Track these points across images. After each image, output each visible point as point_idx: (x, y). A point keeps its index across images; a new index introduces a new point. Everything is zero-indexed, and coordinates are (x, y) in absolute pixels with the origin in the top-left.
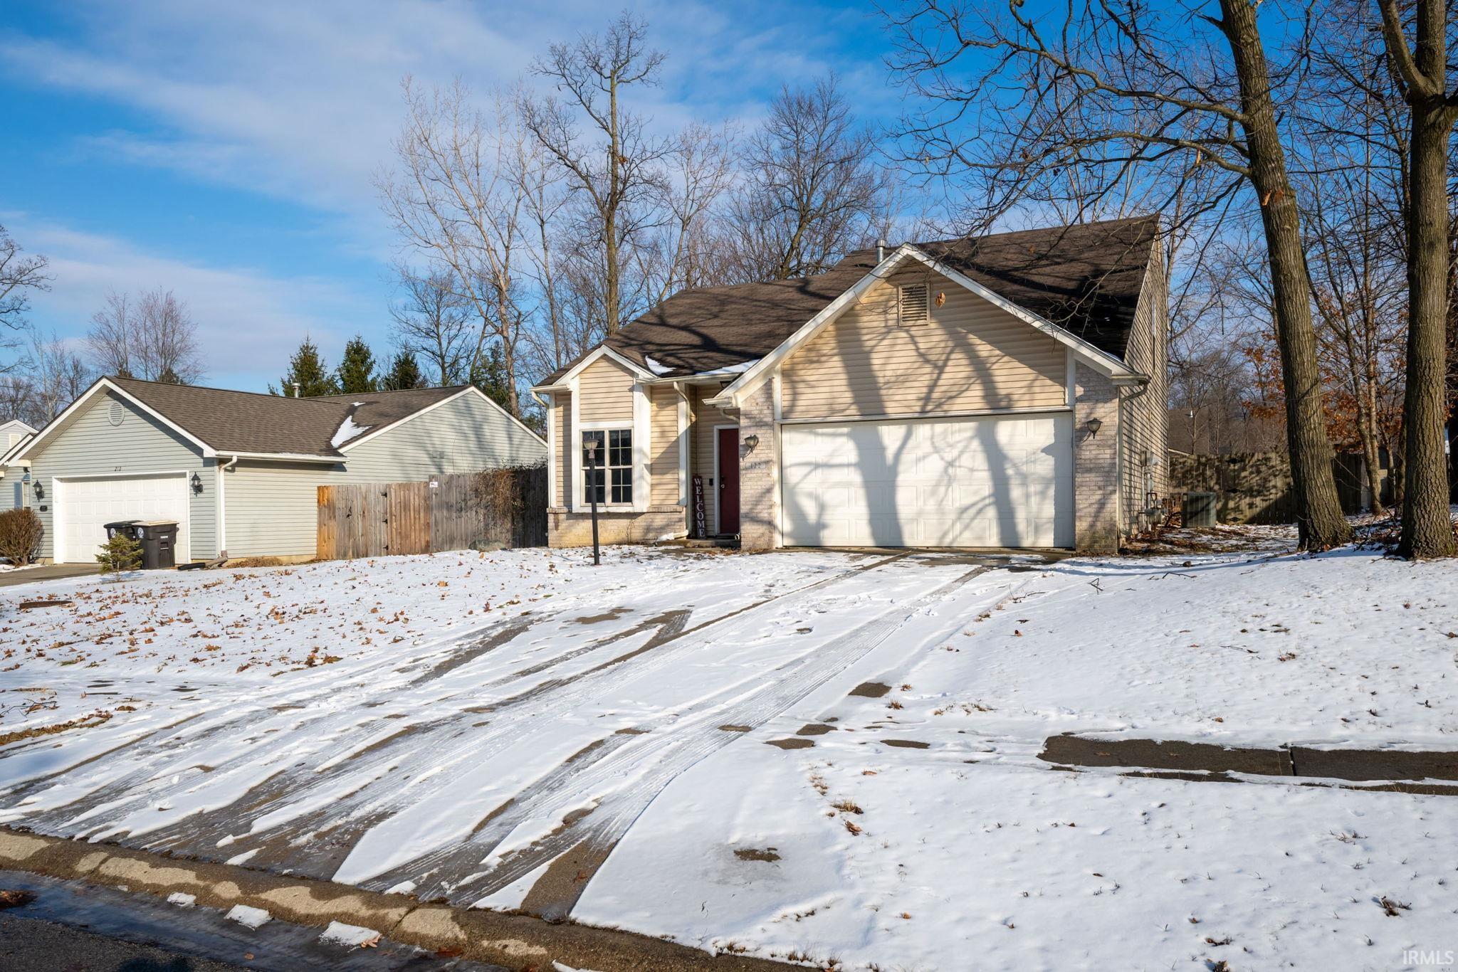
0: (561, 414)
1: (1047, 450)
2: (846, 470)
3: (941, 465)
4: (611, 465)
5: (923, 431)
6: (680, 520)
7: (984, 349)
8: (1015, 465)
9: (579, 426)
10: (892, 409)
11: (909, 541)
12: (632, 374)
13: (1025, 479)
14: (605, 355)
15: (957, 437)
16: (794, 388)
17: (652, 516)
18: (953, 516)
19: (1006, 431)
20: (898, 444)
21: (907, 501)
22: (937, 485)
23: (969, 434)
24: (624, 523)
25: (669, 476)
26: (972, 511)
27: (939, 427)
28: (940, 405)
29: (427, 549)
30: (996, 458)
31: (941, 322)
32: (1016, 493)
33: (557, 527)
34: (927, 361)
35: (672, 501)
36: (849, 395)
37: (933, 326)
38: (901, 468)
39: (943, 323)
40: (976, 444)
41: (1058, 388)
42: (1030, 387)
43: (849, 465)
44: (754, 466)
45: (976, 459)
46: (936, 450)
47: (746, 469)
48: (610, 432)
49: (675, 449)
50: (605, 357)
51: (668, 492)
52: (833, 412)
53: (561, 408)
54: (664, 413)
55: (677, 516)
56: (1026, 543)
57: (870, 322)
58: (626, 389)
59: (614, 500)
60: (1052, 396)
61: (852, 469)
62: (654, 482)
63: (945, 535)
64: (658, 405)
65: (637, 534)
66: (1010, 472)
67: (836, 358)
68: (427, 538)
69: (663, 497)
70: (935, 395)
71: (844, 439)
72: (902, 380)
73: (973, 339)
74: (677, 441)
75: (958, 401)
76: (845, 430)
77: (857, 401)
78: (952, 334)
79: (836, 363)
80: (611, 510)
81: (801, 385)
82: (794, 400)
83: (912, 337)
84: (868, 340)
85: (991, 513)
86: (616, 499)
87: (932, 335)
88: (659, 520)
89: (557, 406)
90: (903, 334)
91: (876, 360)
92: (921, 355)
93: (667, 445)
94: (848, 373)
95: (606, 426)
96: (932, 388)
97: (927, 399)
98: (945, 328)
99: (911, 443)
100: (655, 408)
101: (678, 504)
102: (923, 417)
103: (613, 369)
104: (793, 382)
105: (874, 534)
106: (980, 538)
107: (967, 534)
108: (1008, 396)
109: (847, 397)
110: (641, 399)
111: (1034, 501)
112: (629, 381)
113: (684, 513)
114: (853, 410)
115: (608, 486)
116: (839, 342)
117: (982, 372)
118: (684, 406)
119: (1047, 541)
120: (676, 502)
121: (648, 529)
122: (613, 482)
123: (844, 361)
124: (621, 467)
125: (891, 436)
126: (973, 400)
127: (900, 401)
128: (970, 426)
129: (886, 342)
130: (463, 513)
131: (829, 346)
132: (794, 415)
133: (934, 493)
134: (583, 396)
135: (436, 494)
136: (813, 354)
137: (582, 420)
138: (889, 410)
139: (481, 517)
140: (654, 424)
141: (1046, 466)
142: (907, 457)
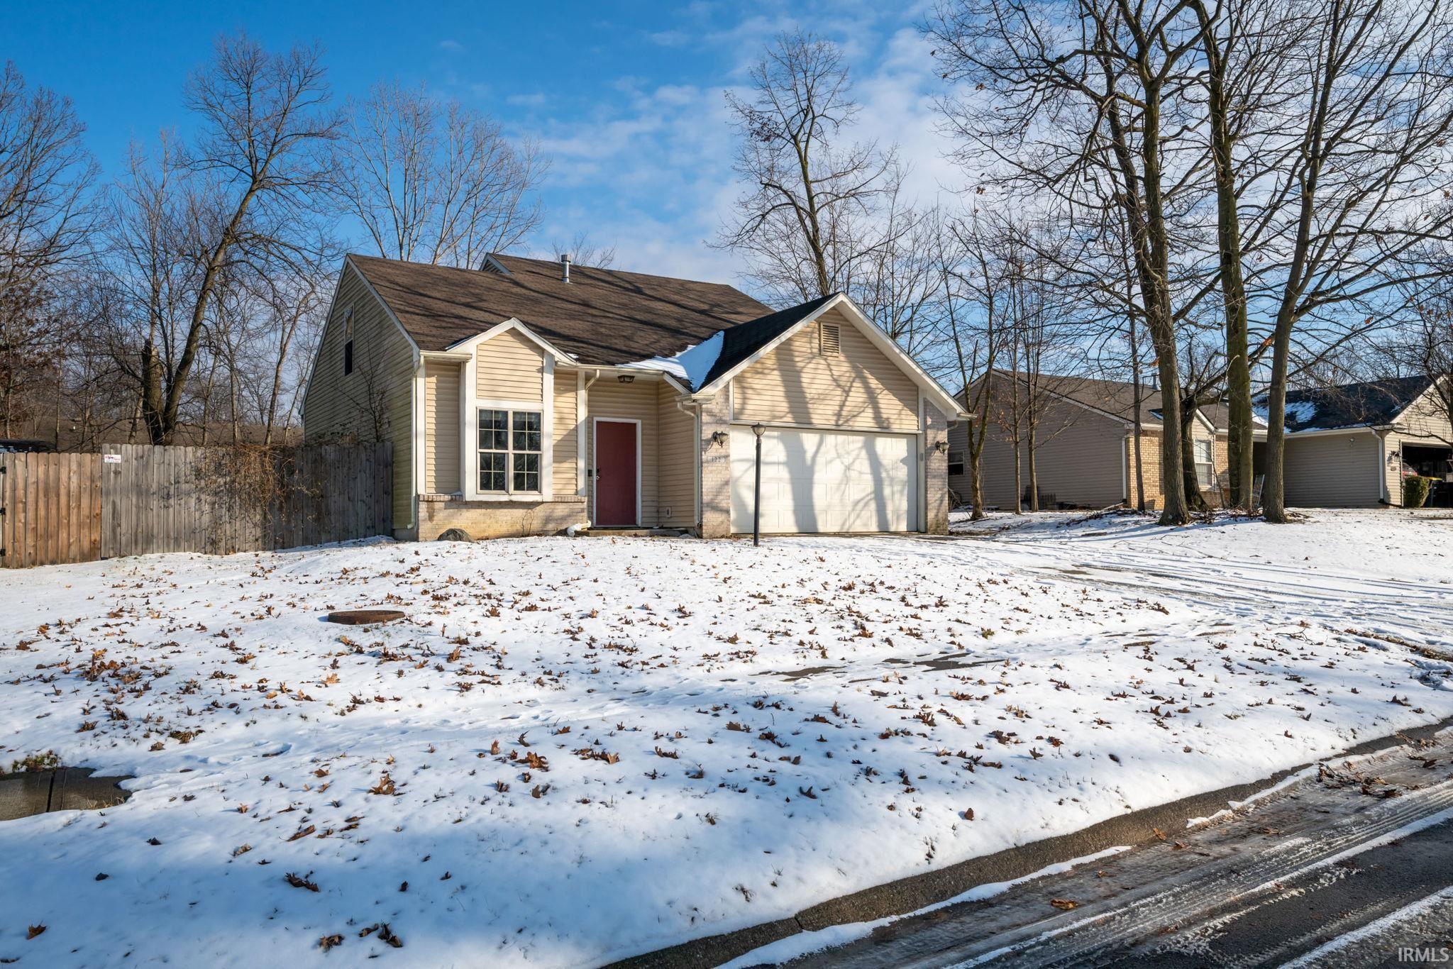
0: (434, 386)
1: (903, 461)
2: (776, 467)
3: (843, 467)
4: (515, 448)
5: (831, 439)
6: (582, 511)
7: (874, 383)
8: (886, 471)
9: (474, 403)
10: (817, 420)
11: (821, 529)
12: (542, 352)
13: (892, 479)
14: (514, 329)
15: (852, 447)
16: (744, 393)
17: (552, 506)
18: (850, 508)
19: (882, 444)
20: (814, 449)
21: (820, 496)
22: (840, 484)
23: (860, 445)
24: (519, 513)
25: (566, 465)
26: (861, 504)
27: (841, 438)
28: (847, 421)
29: (92, 554)
30: (875, 464)
31: (847, 357)
32: (887, 491)
33: (431, 518)
34: (839, 386)
35: (570, 490)
36: (785, 405)
37: (842, 358)
38: (817, 468)
39: (849, 358)
40: (863, 453)
41: (914, 417)
42: (900, 414)
43: (779, 463)
44: (715, 459)
45: (863, 465)
46: (839, 456)
47: (707, 462)
48: (515, 413)
49: (574, 438)
50: (513, 332)
51: (567, 481)
52: (774, 417)
53: (434, 379)
54: (564, 399)
55: (580, 506)
56: (893, 529)
57: (801, 346)
58: (536, 369)
59: (516, 488)
60: (910, 423)
61: (781, 467)
62: (557, 469)
63: (843, 524)
64: (561, 390)
65: (536, 525)
66: (884, 475)
67: (776, 372)
68: (95, 536)
69: (562, 487)
70: (844, 413)
71: (775, 441)
72: (822, 398)
73: (867, 374)
74: (576, 429)
75: (858, 419)
76: (776, 434)
77: (792, 410)
78: (854, 368)
79: (775, 376)
80: (514, 498)
81: (750, 391)
82: (744, 403)
83: (829, 365)
84: (799, 361)
85: (873, 506)
86: (519, 486)
87: (841, 365)
88: (561, 510)
89: (428, 375)
90: (822, 362)
91: (805, 378)
92: (835, 380)
94: (785, 386)
95: (510, 406)
96: (842, 406)
97: (839, 415)
98: (850, 362)
99: (823, 449)
100: (558, 393)
101: (577, 493)
102: (837, 430)
103: (518, 345)
104: (743, 388)
105: (798, 523)
106: (865, 525)
107: (858, 522)
108: (888, 419)
109: (783, 406)
110: (549, 379)
111: (897, 496)
112: (536, 360)
113: (585, 503)
114: (789, 418)
115: (511, 472)
116: (779, 359)
117: (872, 399)
118: (583, 394)
119: (903, 527)
120: (573, 492)
121: (548, 520)
122: (515, 468)
123: (782, 376)
124: (527, 452)
125: (809, 441)
126: (866, 421)
127: (822, 414)
128: (859, 440)
129: (811, 366)
130: (172, 501)
131: (770, 363)
132: (743, 417)
133: (838, 489)
134: (480, 370)
135: (117, 473)
136: (758, 366)
137: (478, 397)
138: (814, 421)
139: (207, 508)
140: (555, 410)
141: (902, 473)
142: (821, 460)
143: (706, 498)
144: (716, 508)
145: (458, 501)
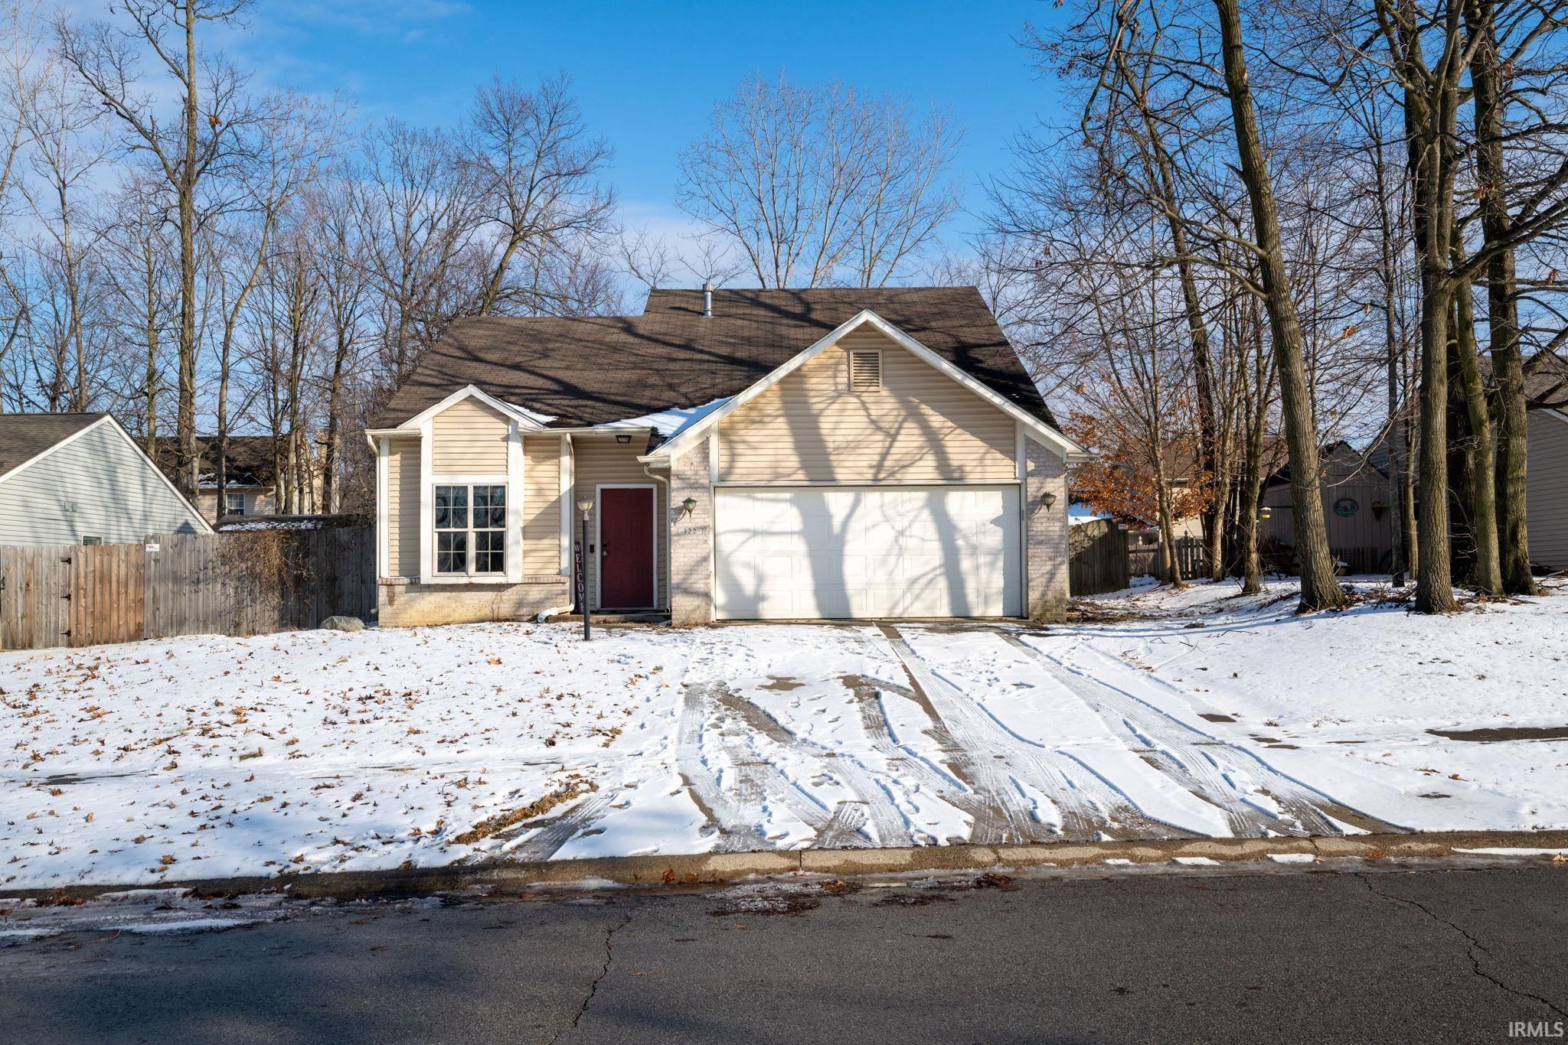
0: (398, 463)
1: (996, 522)
2: (788, 538)
3: (893, 534)
4: (476, 526)
5: (872, 498)
6: (564, 593)
7: (936, 420)
8: (965, 537)
9: (429, 481)
10: (842, 475)
11: (857, 614)
12: (507, 420)
13: (974, 550)
14: (471, 396)
15: (907, 507)
16: (732, 448)
17: (526, 588)
18: (904, 586)
19: (957, 502)
20: (846, 512)
21: (855, 572)
22: (888, 554)
23: (920, 503)
24: (489, 596)
25: (546, 542)
26: (924, 580)
27: (890, 496)
28: (893, 473)
29: (138, 635)
30: (946, 530)
31: (892, 390)
32: (966, 564)
33: (391, 601)
34: (879, 429)
35: (552, 570)
36: (795, 458)
37: (884, 393)
38: (849, 537)
39: (895, 391)
40: (926, 514)
41: (1009, 462)
42: (982, 459)
43: (792, 533)
44: (687, 532)
45: (926, 528)
46: (887, 519)
47: (678, 535)
48: (475, 488)
49: (556, 510)
50: (471, 399)
51: (545, 560)
52: (778, 476)
53: (398, 457)
54: (541, 468)
55: (560, 587)
56: (976, 613)
57: (819, 385)
58: (498, 438)
59: (478, 569)
60: (1003, 469)
61: (795, 537)
62: (528, 547)
63: (895, 606)
64: (534, 458)
65: (506, 609)
66: (960, 542)
67: (781, 419)
68: (139, 620)
69: (539, 566)
70: (887, 463)
71: (786, 505)
72: (852, 447)
73: (926, 409)
74: (559, 501)
75: (911, 470)
76: (787, 495)
77: (805, 466)
78: (903, 402)
79: (781, 426)
80: (475, 580)
81: (741, 446)
82: (732, 461)
83: (863, 403)
84: (817, 403)
85: (942, 584)
86: (482, 567)
87: (884, 403)
88: (535, 593)
89: (391, 453)
90: (855, 400)
91: (825, 425)
92: (873, 422)
93: (545, 505)
94: (794, 435)
95: (470, 480)
96: (884, 456)
97: (879, 467)
98: (897, 396)
99: (859, 512)
100: (530, 462)
101: (559, 573)
102: (876, 485)
103: (481, 413)
104: (731, 442)
105: (820, 606)
106: (930, 608)
107: (918, 605)
108: (960, 468)
109: (792, 461)
110: (516, 447)
111: (984, 573)
112: (501, 428)
113: (568, 584)
114: (800, 476)
115: (472, 551)
116: (785, 402)
117: (934, 442)
118: (567, 461)
119: (996, 610)
120: (556, 571)
121: (520, 604)
122: (478, 548)
123: (790, 423)
124: (490, 529)
125: (837, 503)
126: (926, 470)
127: (850, 467)
128: (921, 496)
129: (835, 406)
130: (201, 586)
131: (773, 406)
132: (733, 477)
133: (884, 562)
134: (436, 444)
135: (156, 561)
136: (754, 413)
137: (435, 473)
138: (839, 477)
139: (232, 591)
140: (527, 481)
141: (995, 538)
142: (855, 526)
143: (675, 579)
144: (688, 592)
145: (415, 584)
